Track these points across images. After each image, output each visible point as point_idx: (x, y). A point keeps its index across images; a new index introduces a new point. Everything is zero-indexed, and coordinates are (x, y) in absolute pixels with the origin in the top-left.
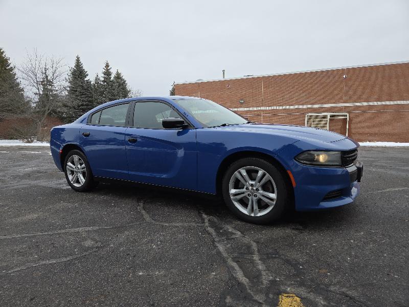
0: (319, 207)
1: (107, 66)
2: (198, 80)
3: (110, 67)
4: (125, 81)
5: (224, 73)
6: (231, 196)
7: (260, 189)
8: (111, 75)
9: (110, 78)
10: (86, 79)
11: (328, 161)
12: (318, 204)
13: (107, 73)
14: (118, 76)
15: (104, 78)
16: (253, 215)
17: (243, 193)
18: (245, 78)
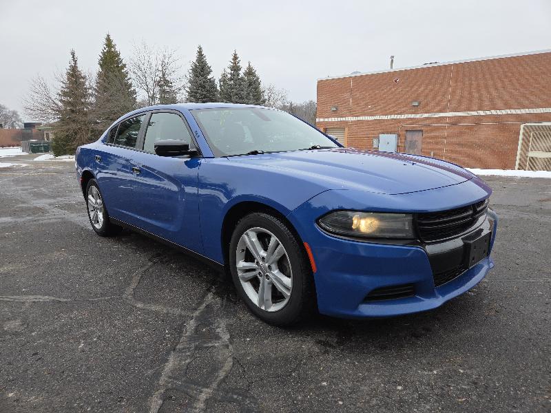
0: (356, 313)
1: (235, 58)
2: (354, 73)
3: (239, 59)
4: (258, 79)
5: (392, 61)
6: (239, 272)
7: (273, 266)
8: (240, 70)
9: (238, 75)
10: (209, 77)
11: (381, 230)
12: (356, 308)
13: (235, 68)
14: (250, 72)
15: (231, 74)
16: (263, 308)
17: (254, 270)
18: (425, 66)
